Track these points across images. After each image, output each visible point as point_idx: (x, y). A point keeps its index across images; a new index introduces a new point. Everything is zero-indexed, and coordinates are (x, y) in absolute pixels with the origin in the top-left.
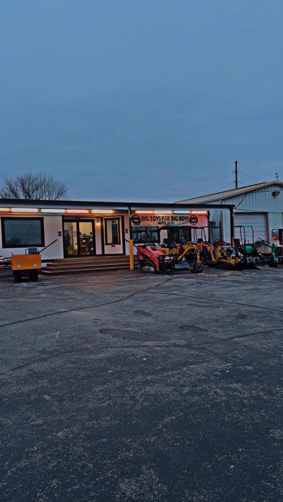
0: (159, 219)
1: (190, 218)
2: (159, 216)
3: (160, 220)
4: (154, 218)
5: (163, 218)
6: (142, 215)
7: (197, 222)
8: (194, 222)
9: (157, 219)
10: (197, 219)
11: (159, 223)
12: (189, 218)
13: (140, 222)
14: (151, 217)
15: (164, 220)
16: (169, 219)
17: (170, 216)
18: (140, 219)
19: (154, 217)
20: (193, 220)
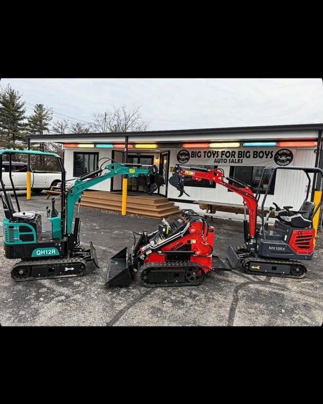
0: (216, 155)
1: (277, 154)
2: (217, 150)
3: (217, 157)
4: (209, 154)
5: (222, 154)
6: (193, 150)
7: (290, 161)
8: (283, 161)
9: (214, 155)
10: (292, 158)
11: (215, 161)
12: (274, 154)
13: (188, 159)
14: (205, 152)
15: (224, 157)
16: (234, 155)
17: (237, 151)
18: (188, 154)
19: (210, 152)
20: (284, 158)
